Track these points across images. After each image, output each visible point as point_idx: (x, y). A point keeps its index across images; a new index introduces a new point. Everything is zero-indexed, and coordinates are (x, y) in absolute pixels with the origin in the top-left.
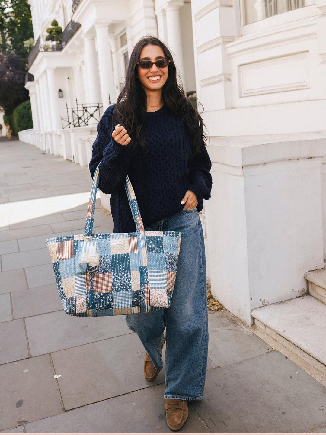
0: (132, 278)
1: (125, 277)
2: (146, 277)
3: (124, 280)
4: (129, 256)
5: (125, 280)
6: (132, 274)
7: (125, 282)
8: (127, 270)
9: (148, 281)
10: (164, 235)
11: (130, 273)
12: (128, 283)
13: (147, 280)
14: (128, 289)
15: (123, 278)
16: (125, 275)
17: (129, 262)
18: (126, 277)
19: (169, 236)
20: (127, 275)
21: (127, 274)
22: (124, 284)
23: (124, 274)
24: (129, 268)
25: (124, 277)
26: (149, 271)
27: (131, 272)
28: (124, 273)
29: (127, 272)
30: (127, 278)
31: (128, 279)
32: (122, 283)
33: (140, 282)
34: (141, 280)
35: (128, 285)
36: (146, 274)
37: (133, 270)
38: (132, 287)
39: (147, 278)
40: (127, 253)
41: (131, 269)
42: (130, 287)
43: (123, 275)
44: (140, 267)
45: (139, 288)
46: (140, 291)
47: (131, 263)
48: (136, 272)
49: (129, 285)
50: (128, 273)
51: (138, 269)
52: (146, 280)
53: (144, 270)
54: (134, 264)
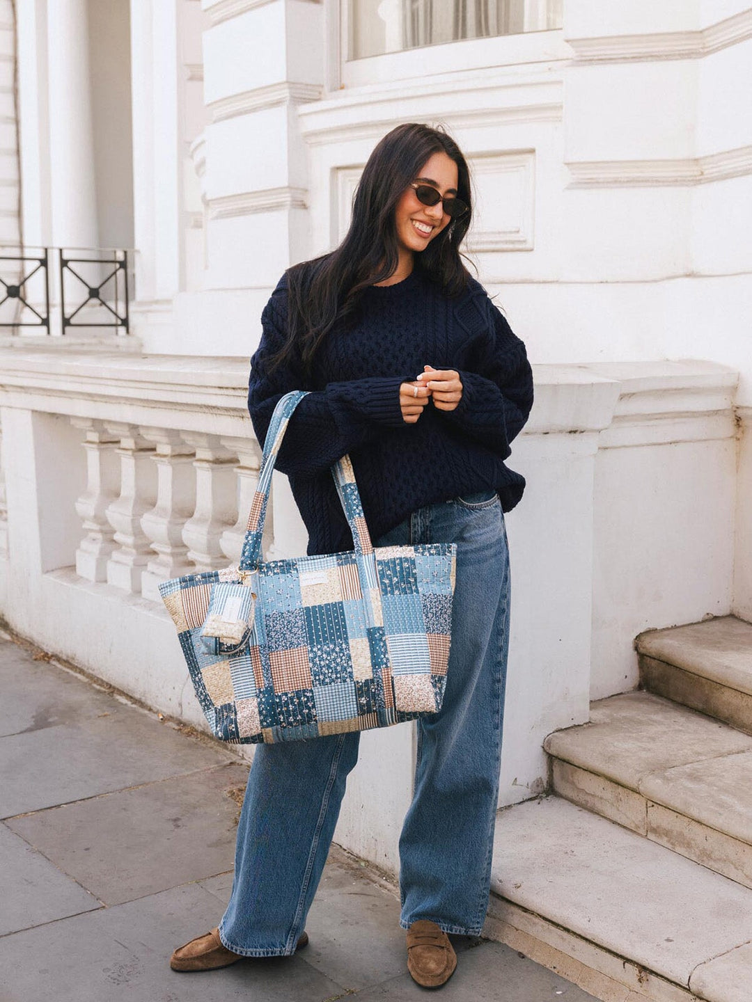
0: (353, 655)
1: (336, 653)
2: (383, 650)
3: (334, 660)
4: (342, 608)
5: (339, 660)
6: (352, 647)
7: (338, 664)
8: (339, 637)
9: (387, 659)
10: (417, 555)
11: (347, 643)
12: (345, 665)
13: (386, 656)
14: (347, 678)
15: (333, 657)
16: (337, 649)
17: (344, 620)
18: (340, 653)
19: (428, 555)
20: (341, 650)
21: (342, 647)
22: (336, 669)
23: (335, 647)
24: (345, 633)
25: (334, 654)
26: (389, 636)
27: (350, 641)
28: (335, 645)
29: (341, 642)
30: (341, 655)
31: (344, 658)
32: (332, 666)
33: (370, 661)
34: (373, 658)
35: (345, 669)
36: (382, 644)
37: (354, 637)
38: (355, 675)
39: (385, 653)
40: (337, 601)
41: (349, 635)
42: (351, 675)
43: (333, 650)
44: (369, 630)
45: (369, 676)
46: (372, 681)
47: (347, 622)
48: (360, 640)
49: (348, 670)
50: (344, 645)
51: (364, 633)
52: (382, 656)
53: (378, 634)
54: (354, 623)
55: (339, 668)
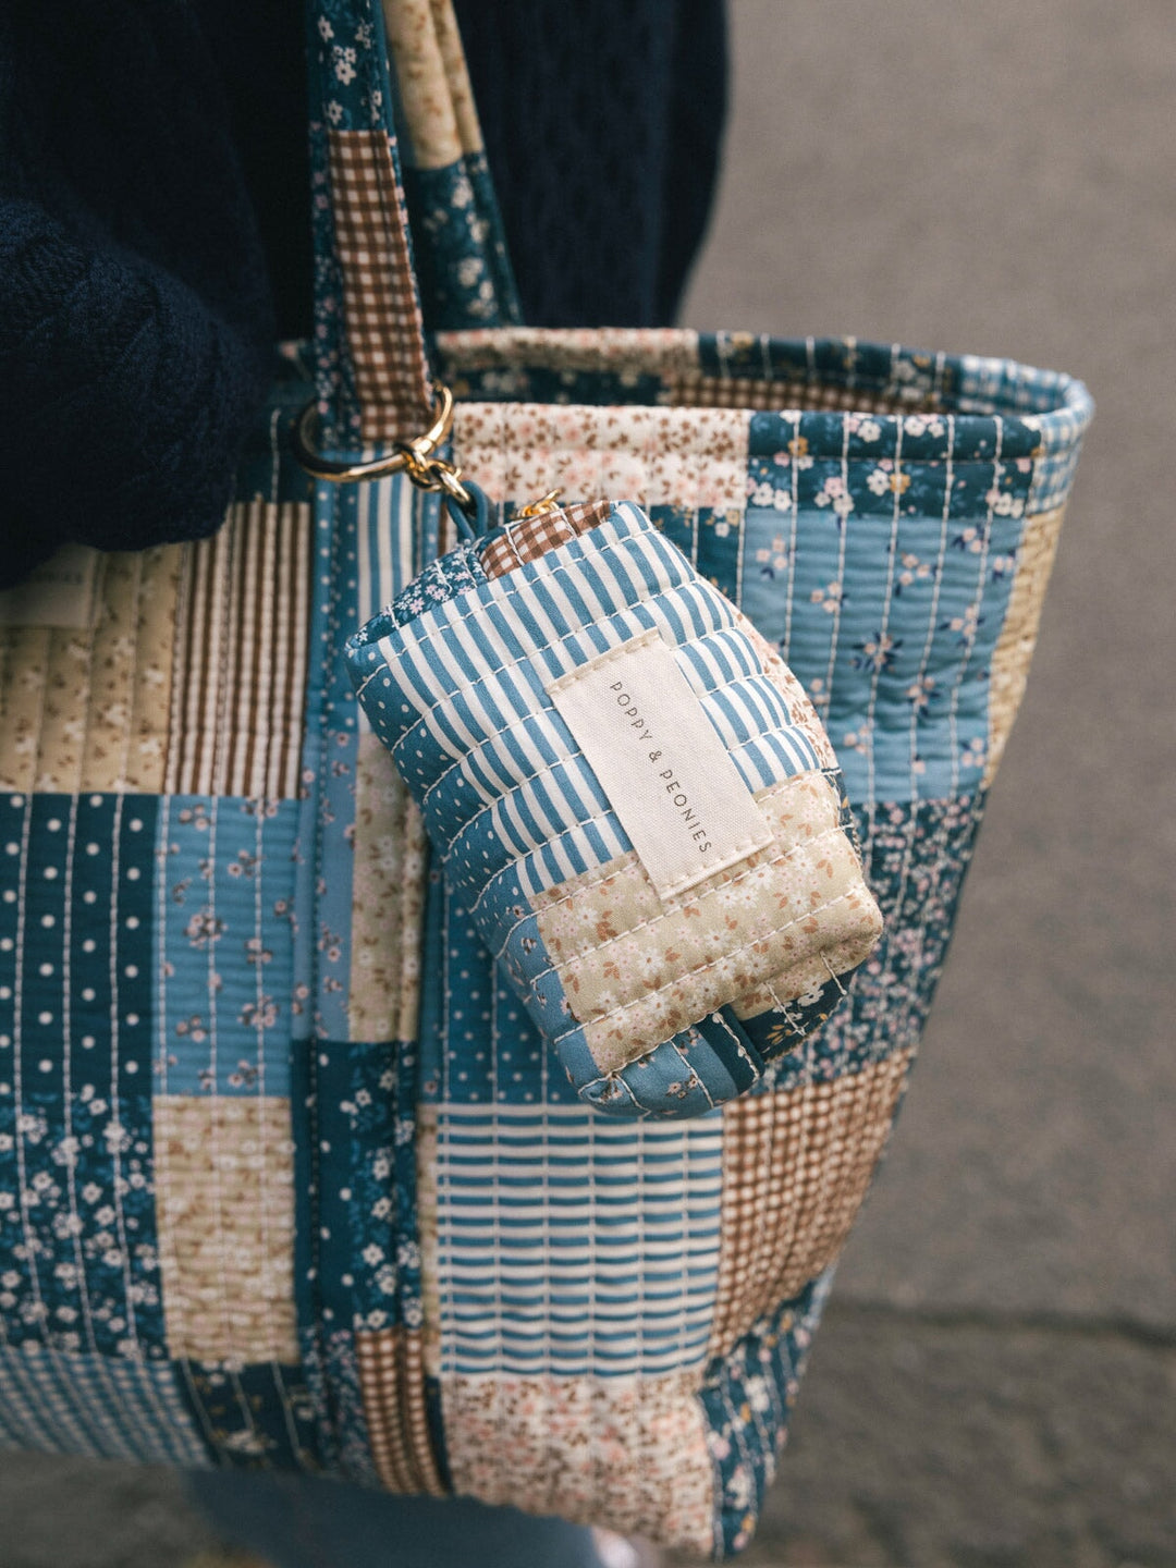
0: (172, 1204)
1: (59, 1175)
2: (382, 1208)
3: (42, 1217)
4: (140, 850)
5: (71, 1224)
6: (176, 1149)
7: (63, 1250)
8: (91, 1069)
9: (411, 1280)
10: (765, 494)
11: (139, 1121)
12: (115, 1259)
13: (404, 1257)
14: (123, 1335)
15: (29, 1199)
16: (68, 1151)
17: (138, 948)
18: (83, 1178)
19: (845, 506)
20: (94, 1162)
21: (101, 1140)
22: (47, 1273)
23: (54, 1135)
24: (139, 1044)
25: (43, 1181)
26: (447, 1108)
27: (163, 1107)
28: (54, 1118)
29: (98, 1107)
30: (92, 1192)
31: (105, 1215)
32: (20, 1253)
33: (284, 1264)
34: (306, 1249)
35: (107, 1285)
36: (381, 1169)
37: (189, 1082)
38: (175, 1324)
39: (402, 1229)
40: (121, 787)
41: (159, 1068)
42: (150, 1323)
43: (39, 1157)
44: (304, 1051)
45: (272, 1344)
46: (295, 1375)
47: (164, 967)
48: (234, 1110)
49: (136, 1293)
50: (115, 1132)
51: (269, 1064)
52: (373, 1254)
53: (364, 1097)
54: (214, 979)
55: (69, 1273)
